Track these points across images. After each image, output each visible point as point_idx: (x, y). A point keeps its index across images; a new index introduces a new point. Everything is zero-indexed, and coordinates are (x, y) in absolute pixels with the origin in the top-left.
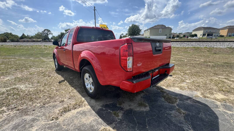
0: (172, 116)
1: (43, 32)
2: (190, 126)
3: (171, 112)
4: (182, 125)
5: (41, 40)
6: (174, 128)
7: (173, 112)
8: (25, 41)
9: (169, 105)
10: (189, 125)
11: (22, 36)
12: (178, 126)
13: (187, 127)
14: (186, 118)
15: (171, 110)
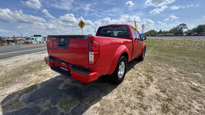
0: (46, 99)
1: (178, 26)
2: (29, 107)
3: (50, 100)
4: (34, 103)
5: (173, 34)
6: (36, 98)
7: (49, 101)
8: (160, 36)
9: (59, 101)
10: (31, 107)
11: (159, 32)
12: (35, 100)
13: (30, 104)
14: (38, 108)
15: (52, 100)
